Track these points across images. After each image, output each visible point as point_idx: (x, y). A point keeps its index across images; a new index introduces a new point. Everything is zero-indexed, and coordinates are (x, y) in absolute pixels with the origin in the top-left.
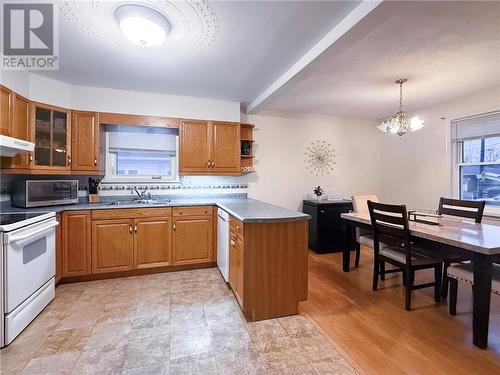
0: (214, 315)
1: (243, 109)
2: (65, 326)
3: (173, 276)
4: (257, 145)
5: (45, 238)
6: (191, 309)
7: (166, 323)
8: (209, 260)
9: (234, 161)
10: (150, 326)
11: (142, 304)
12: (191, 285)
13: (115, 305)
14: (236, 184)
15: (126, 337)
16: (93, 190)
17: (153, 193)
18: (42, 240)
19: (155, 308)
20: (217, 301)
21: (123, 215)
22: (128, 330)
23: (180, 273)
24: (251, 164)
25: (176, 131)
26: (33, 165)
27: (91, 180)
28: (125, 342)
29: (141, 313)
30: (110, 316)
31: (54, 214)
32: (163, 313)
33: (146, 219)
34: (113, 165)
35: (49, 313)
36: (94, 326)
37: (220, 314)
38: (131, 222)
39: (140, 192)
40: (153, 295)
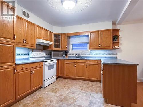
0: (94, 97)
1: (114, 24)
2: (55, 87)
3: (86, 82)
4: (121, 37)
5: (54, 65)
6: (87, 93)
7: (78, 94)
8: (98, 79)
9: (109, 44)
10: (73, 93)
11: (74, 87)
12: (90, 86)
13: (68, 86)
14: (111, 53)
15: (67, 94)
16: (66, 55)
17: (82, 56)
18: (53, 65)
19: (77, 89)
20: (97, 93)
21: (72, 61)
22: (68, 93)
23: (89, 82)
24: (118, 45)
25: (88, 36)
26: (54, 48)
27: (66, 52)
28: (66, 95)
29: (72, 90)
30: (65, 88)
31: (56, 59)
32: (78, 91)
33: (78, 63)
34: (72, 47)
35: (54, 84)
36: (61, 89)
37: (96, 97)
38: (74, 64)
39: (78, 55)
40: (78, 86)
